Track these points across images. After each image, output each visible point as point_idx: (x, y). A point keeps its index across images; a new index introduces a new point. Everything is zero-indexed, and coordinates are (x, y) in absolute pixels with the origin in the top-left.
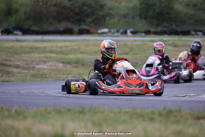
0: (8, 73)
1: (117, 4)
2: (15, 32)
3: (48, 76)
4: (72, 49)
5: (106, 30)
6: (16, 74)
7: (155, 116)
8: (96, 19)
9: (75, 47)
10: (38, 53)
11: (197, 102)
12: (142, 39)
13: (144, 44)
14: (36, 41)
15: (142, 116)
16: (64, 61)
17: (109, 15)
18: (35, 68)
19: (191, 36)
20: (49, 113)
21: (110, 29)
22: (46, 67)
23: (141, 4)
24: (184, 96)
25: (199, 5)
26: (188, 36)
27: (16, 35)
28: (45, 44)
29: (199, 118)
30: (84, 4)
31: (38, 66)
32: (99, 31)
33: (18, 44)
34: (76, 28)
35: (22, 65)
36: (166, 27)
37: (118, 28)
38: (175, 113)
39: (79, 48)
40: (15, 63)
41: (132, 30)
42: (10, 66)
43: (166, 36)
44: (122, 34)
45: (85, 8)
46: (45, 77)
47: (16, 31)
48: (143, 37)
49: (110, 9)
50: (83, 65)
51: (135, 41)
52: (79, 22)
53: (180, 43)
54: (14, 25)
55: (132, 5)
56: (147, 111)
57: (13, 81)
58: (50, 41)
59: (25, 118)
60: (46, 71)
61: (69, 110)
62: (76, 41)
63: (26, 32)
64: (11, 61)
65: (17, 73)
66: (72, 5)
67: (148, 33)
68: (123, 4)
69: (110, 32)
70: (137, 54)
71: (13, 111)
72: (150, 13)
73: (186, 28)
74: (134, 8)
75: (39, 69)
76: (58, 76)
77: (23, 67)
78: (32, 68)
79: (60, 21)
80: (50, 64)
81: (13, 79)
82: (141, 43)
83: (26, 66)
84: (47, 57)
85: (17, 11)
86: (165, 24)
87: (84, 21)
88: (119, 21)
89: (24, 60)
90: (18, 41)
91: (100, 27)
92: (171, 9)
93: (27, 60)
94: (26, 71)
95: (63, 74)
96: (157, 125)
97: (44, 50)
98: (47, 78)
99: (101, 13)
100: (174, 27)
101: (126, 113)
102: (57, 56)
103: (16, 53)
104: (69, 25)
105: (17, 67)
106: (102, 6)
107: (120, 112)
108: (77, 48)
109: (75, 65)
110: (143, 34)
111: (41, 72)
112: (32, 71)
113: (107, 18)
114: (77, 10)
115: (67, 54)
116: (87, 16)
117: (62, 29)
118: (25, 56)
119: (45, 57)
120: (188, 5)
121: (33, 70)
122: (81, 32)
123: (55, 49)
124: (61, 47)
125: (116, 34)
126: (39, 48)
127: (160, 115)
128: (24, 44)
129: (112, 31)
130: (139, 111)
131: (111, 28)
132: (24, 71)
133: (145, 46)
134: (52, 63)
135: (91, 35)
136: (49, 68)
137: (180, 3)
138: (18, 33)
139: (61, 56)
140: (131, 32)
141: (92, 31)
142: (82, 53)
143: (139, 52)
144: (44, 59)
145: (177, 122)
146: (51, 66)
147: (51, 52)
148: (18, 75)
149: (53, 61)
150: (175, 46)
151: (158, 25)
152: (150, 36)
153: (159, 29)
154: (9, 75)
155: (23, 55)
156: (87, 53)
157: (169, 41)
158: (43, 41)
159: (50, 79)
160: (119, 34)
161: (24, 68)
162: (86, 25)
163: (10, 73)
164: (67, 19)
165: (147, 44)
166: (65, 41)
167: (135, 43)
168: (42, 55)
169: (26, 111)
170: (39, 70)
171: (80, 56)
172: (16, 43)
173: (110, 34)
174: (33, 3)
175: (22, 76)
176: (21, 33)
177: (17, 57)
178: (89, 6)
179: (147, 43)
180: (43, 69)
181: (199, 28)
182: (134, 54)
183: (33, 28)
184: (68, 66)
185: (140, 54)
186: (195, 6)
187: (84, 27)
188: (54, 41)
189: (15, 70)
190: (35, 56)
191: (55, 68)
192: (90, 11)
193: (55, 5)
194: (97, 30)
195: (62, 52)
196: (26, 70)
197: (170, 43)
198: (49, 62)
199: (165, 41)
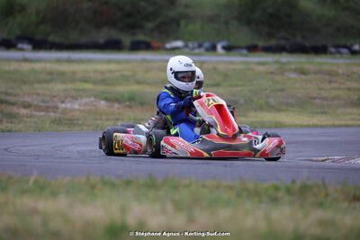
0: (10, 117)
2: (20, 46)
3: (80, 122)
4: (123, 75)
5: (179, 44)
6: (26, 119)
8: (162, 23)
9: (127, 73)
10: (63, 82)
12: (243, 59)
13: (248, 69)
14: (59, 61)
16: (109, 96)
17: (184, 16)
18: (57, 108)
19: (329, 56)
21: (186, 41)
22: (76, 106)
24: (323, 161)
26: (324, 56)
27: (22, 50)
28: (74, 67)
31: (63, 105)
32: (168, 46)
33: (26, 67)
34: (127, 40)
35: (36, 103)
36: (285, 39)
37: (200, 41)
39: (134, 75)
40: (22, 100)
41: (225, 43)
43: (285, 54)
44: (207, 50)
46: (76, 124)
47: (22, 43)
48: (245, 56)
49: (187, 6)
50: (142, 104)
51: (232, 63)
52: (132, 27)
53: (312, 68)
54: (18, 32)
57: (20, 131)
58: (82, 61)
60: (77, 114)
62: (127, 62)
63: (39, 45)
64: (15, 95)
65: (27, 117)
67: (253, 49)
69: (186, 46)
70: (237, 86)
71: (31, 182)
72: (256, 15)
73: (320, 41)
76: (99, 122)
77: (37, 106)
78: (53, 108)
79: (98, 26)
80: (84, 101)
81: (20, 126)
83: (43, 104)
84: (79, 90)
85: (23, 9)
86: (283, 34)
87: (141, 27)
89: (38, 94)
90: (26, 60)
91: (168, 38)
93: (44, 95)
94: (42, 113)
95: (107, 120)
97: (72, 78)
98: (80, 125)
99: (171, 14)
100: (299, 39)
102: (96, 87)
103: (24, 83)
104: (115, 34)
105: (27, 106)
108: (131, 73)
109: (127, 103)
110: (245, 52)
111: (69, 116)
112: (52, 114)
113: (183, 22)
114: (128, 8)
115: (113, 84)
116: (147, 18)
117: (102, 41)
118: (40, 88)
119: (75, 90)
121: (54, 112)
122: (136, 47)
123: (92, 75)
124: (103, 73)
125: (197, 51)
126: (62, 74)
128: (37, 66)
129: (190, 44)
131: (189, 40)
132: (38, 113)
133: (249, 73)
134: (87, 100)
135: (154, 52)
136: (82, 108)
138: (25, 46)
139: (102, 88)
140: (224, 48)
141: (154, 44)
142: (139, 82)
143: (240, 83)
144: (73, 93)
146: (85, 104)
147: (86, 80)
148: (29, 120)
149: (90, 97)
150: (303, 73)
151: (270, 36)
152: (258, 54)
153: (273, 42)
154: (13, 120)
155: (36, 86)
156: (148, 84)
157: (289, 63)
158: (70, 61)
159: (85, 128)
160: (202, 50)
161: (38, 108)
162: (145, 34)
163: (14, 117)
164: (113, 24)
165: (252, 70)
166: (109, 62)
167: (231, 67)
168: (70, 86)
170: (65, 111)
172: (23, 64)
173: (187, 50)
175: (35, 123)
176: (30, 47)
177: (25, 88)
179: (253, 66)
180: (74, 110)
181: (342, 42)
182: (231, 86)
183: (51, 38)
184: (116, 105)
185: (242, 86)
187: (141, 37)
188: (90, 61)
189: (23, 111)
190: (58, 87)
191: (93, 108)
192: (151, 9)
194: (164, 42)
195: (103, 82)
196: (43, 111)
197: (293, 67)
198: (82, 97)
199: (284, 64)
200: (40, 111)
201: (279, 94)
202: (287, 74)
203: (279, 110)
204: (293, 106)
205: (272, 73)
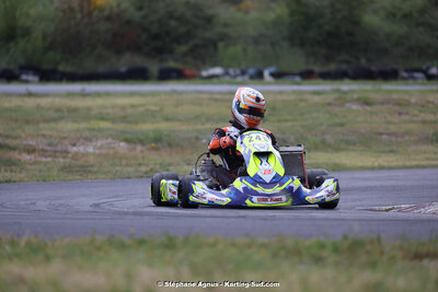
0: (10, 164)
1: (240, 15)
2: (24, 77)
3: (95, 169)
4: (147, 110)
5: (217, 71)
6: (28, 167)
7: (325, 253)
8: (196, 46)
9: (153, 108)
10: (75, 121)
11: (415, 221)
12: (296, 88)
13: (301, 100)
14: (70, 95)
15: (296, 253)
16: (130, 136)
17: (223, 37)
18: (67, 152)
19: (400, 82)
20: (99, 249)
21: (226, 67)
22: (90, 149)
23: (292, 14)
24: (387, 210)
25: (415, 14)
26: (394, 82)
27: (27, 82)
28: (88, 102)
29: (418, 256)
30: (171, 16)
31: (75, 149)
32: (204, 73)
33: (30, 103)
34: (154, 68)
35: (41, 147)
36: (347, 62)
37: (243, 67)
38: (368, 247)
39: (161, 110)
40: (25, 142)
41: (273, 69)
42: (14, 149)
43: (347, 81)
44: (252, 77)
45: (173, 23)
46: (90, 171)
47: (27, 74)
48: (298, 84)
49: (226, 25)
50: (170, 145)
51: (281, 93)
52: (160, 53)
53: (378, 97)
54: (22, 61)
55: (271, 16)
56: (308, 242)
57: (21, 181)
58: (98, 94)
59: (48, 258)
60: (91, 160)
61: (141, 242)
62: (153, 94)
63: (47, 76)
64: (15, 138)
65: (31, 164)
66: (145, 17)
67: (307, 75)
68: (254, 15)
69: (227, 73)
70: (286, 121)
71: (23, 243)
72: (312, 34)
73: (389, 65)
74: (276, 23)
75: (76, 154)
76: (117, 168)
77: (43, 150)
78: (62, 152)
79: (119, 52)
80: (100, 143)
81: (22, 175)
82: (293, 97)
83: (49, 148)
84: (94, 130)
85: (27, 32)
86: (344, 56)
87: (171, 52)
88: (245, 50)
89: (44, 136)
90: (30, 95)
91: (204, 63)
92: (356, 23)
93: (51, 136)
94: (49, 159)
95: (127, 165)
96: (329, 272)
97: (86, 115)
98: (95, 173)
99: (208, 35)
100: (363, 62)
101: (264, 246)
102: (115, 126)
103: (27, 122)
104: (138, 61)
105: (30, 150)
106: (209, 20)
107: (250, 246)
108: (158, 108)
109: (153, 145)
110: (298, 79)
111: (81, 162)
112: (61, 160)
113: (221, 45)
114: (154, 29)
115: (136, 122)
116: (178, 40)
117: (123, 69)
118: (46, 128)
119: (89, 129)
120: (391, 16)
121: (64, 157)
122: (166, 75)
123: (110, 111)
124: (123, 108)
125: (239, 79)
126: (75, 110)
127: (336, 250)
128: (43, 102)
129: (231, 71)
130: (290, 242)
131: (229, 66)
132: (44, 159)
133: (302, 104)
134: (104, 142)
135: (186, 82)
136: (97, 152)
137: (375, 12)
138: (31, 78)
139: (122, 126)
140: (272, 75)
141: (187, 72)
142: (167, 119)
143: (291, 118)
144: (87, 134)
145: (373, 265)
146: (101, 148)
147: (102, 118)
148: (33, 167)
149: (107, 138)
150: (367, 103)
151: (329, 59)
152: (313, 81)
153: (332, 67)
154: (14, 168)
155: (42, 125)
156: (179, 120)
157: (351, 91)
158: (84, 95)
159: (101, 176)
160: (246, 78)
161: (43, 152)
162: (176, 60)
163: (15, 164)
164: (136, 48)
165: (306, 100)
166: (132, 94)
167: (280, 97)
168: (83, 125)
169: (50, 244)
170: (76, 156)
171: (163, 126)
172: (26, 99)
173: (227, 78)
174: (61, 14)
175: (40, 171)
176: (36, 78)
177: (29, 129)
178: (181, 19)
179: (308, 97)
180: (86, 155)
181: (416, 64)
182: (280, 121)
183: (61, 68)
184: (139, 148)
185: (293, 121)
186: (407, 16)
187: (172, 64)
188: (108, 94)
189: (26, 157)
190: (68, 127)
191: (111, 152)
192: (182, 29)
193: (108, 19)
194: (199, 69)
195: (124, 119)
196: (50, 156)
197: (356, 96)
198: (97, 138)
199: (345, 93)
200: (46, 157)
201: (338, 129)
202: (348, 105)
203: (337, 150)
204: (354, 144)
205: (329, 104)
